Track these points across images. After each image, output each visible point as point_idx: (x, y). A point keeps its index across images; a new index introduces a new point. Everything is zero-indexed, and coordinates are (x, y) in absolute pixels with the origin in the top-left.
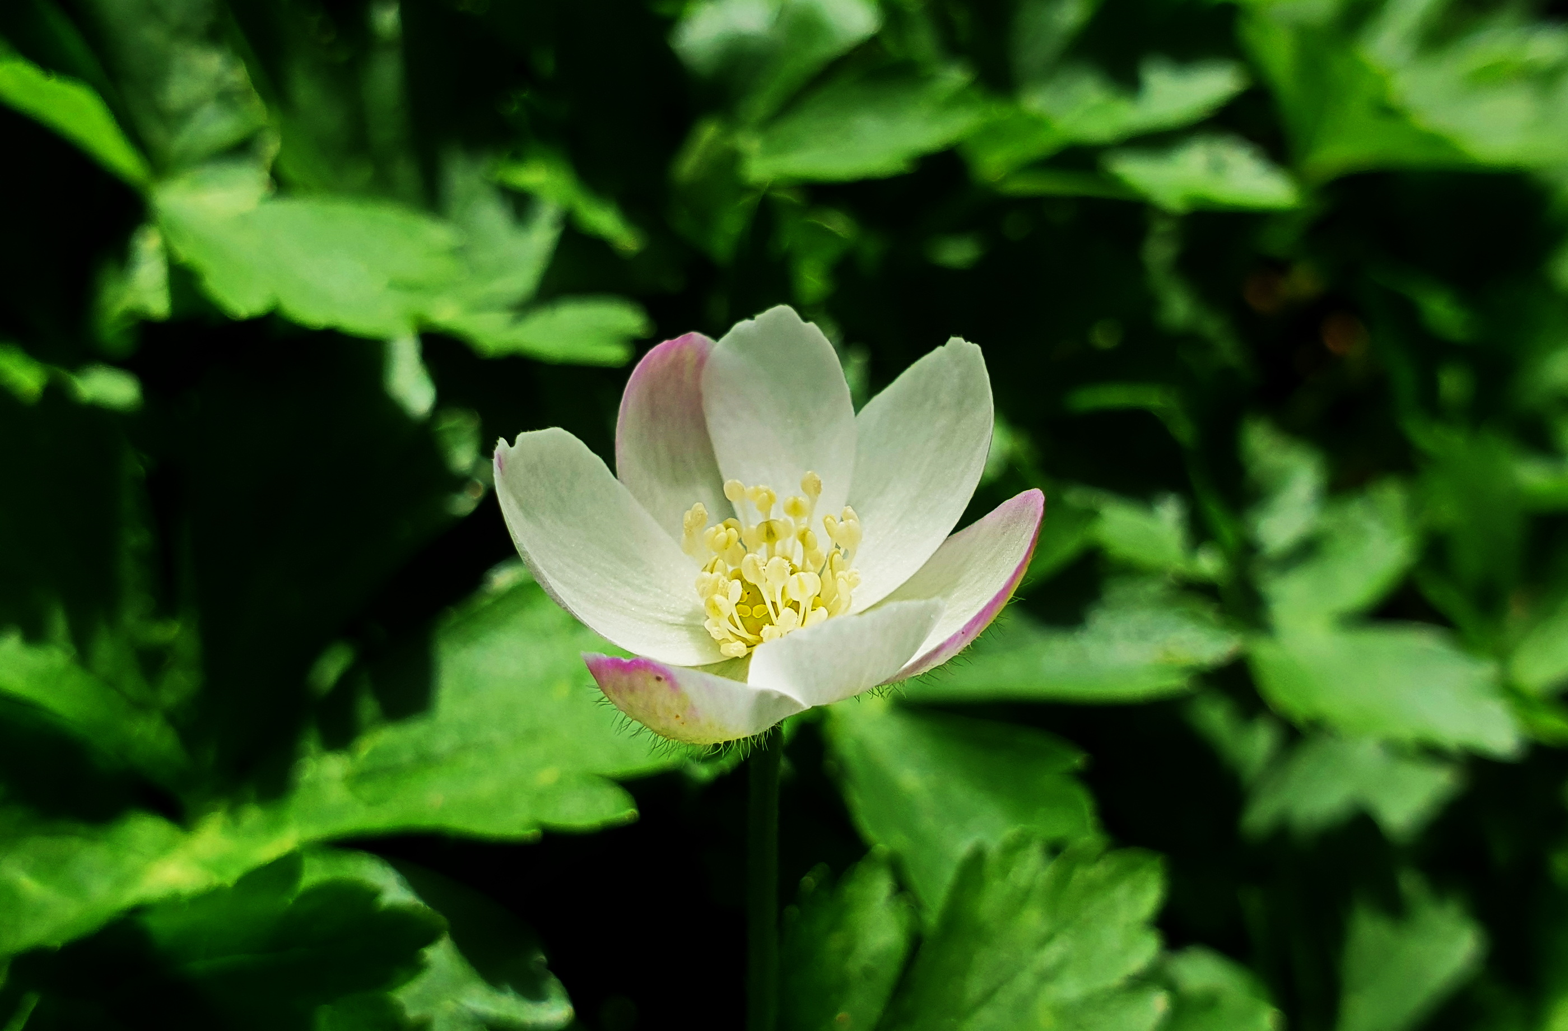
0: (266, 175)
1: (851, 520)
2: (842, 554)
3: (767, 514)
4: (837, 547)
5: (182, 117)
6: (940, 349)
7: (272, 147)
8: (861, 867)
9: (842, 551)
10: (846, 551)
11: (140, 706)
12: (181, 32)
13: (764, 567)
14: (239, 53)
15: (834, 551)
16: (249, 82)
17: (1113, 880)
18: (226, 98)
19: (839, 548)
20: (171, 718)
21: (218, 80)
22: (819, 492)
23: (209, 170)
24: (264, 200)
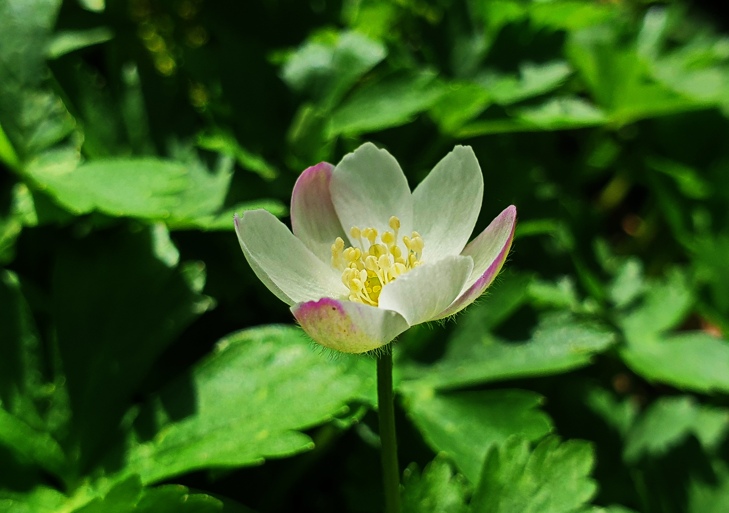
0: (79, 153)
1: (417, 237)
2: (415, 255)
3: (374, 242)
4: (412, 251)
5: (31, 129)
6: (450, 154)
7: (80, 139)
8: (434, 463)
9: (415, 253)
10: (417, 253)
11: (39, 430)
12: (27, 86)
13: (377, 262)
14: (58, 94)
15: (410, 254)
16: (65, 107)
17: (567, 457)
18: (53, 117)
19: (413, 252)
20: (54, 436)
21: (48, 108)
22: (399, 227)
23: (47, 154)
24: (79, 166)
